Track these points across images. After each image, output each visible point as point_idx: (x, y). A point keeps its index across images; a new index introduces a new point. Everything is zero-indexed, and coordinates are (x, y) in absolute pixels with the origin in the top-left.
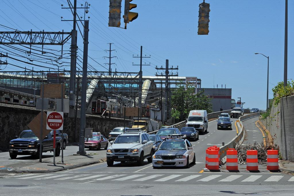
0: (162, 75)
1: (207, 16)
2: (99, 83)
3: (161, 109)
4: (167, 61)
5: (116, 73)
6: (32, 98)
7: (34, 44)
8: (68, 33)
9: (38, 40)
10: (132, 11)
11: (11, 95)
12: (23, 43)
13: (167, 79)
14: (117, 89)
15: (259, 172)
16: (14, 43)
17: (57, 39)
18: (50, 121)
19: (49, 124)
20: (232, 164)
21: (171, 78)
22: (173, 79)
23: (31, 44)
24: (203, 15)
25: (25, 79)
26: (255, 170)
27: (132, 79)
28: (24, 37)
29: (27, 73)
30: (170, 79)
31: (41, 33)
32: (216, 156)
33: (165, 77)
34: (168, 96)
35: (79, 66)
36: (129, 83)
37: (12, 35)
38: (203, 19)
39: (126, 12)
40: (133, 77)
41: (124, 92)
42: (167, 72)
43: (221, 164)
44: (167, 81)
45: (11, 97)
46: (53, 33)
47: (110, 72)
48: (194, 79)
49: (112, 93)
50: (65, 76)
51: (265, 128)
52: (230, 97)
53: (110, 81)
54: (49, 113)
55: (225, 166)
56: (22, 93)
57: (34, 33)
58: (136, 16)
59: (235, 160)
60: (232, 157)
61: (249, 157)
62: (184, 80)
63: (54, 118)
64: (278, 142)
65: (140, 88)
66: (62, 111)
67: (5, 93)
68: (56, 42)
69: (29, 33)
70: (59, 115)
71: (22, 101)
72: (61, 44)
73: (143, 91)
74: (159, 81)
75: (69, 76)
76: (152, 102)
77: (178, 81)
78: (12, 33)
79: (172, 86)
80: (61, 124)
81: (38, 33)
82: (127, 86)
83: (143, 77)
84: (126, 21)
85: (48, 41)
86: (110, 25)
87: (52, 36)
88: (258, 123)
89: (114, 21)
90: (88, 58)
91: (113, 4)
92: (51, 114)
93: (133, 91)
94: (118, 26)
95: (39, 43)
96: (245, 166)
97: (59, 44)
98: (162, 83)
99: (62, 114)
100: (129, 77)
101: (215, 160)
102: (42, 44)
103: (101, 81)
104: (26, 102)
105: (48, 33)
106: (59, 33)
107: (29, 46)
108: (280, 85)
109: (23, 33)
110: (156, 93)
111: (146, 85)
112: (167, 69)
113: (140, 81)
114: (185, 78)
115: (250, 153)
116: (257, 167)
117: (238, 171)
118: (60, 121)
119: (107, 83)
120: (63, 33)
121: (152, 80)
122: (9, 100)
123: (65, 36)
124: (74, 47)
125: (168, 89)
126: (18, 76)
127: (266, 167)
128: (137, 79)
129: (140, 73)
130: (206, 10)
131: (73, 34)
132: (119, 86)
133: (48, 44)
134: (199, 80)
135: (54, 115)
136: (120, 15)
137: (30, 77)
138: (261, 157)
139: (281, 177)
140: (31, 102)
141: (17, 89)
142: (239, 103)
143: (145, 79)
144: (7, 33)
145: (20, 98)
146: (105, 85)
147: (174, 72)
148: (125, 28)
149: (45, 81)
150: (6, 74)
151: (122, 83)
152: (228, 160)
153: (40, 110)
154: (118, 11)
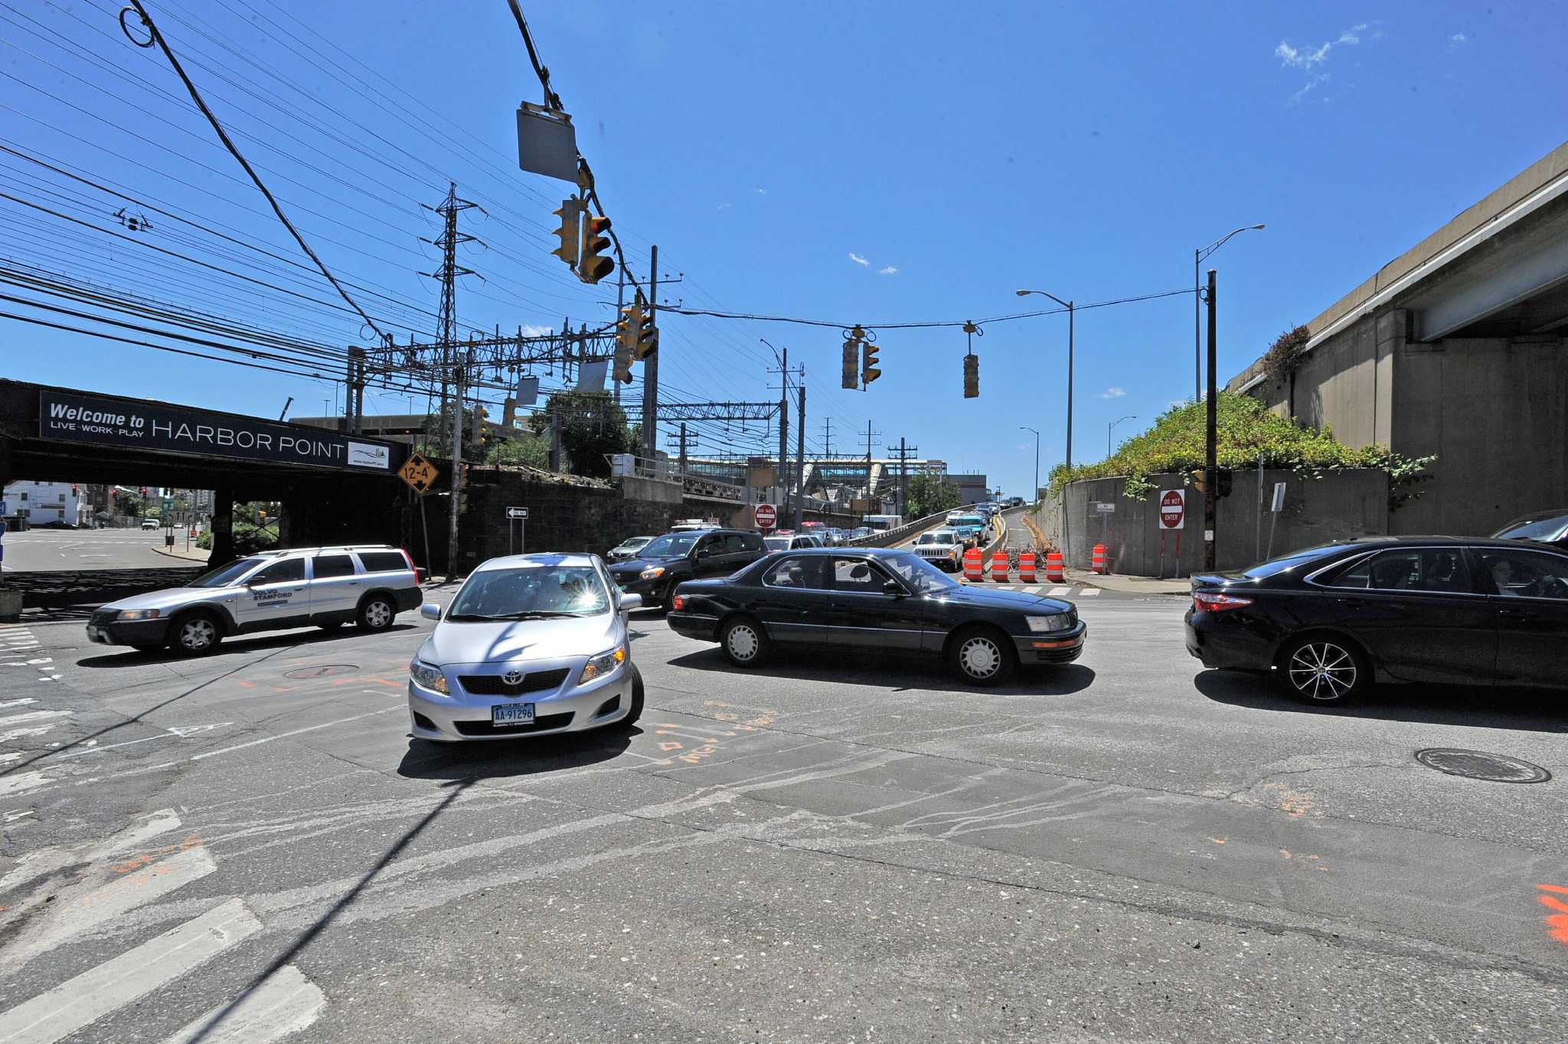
0: (896, 458)
1: (976, 372)
2: (814, 469)
3: (895, 502)
4: (903, 439)
5: (836, 455)
6: (730, 489)
7: (733, 418)
8: (776, 404)
9: (738, 414)
10: (874, 367)
11: (703, 485)
12: (718, 418)
13: (903, 464)
14: (838, 476)
15: (1036, 582)
16: (708, 418)
17: (762, 412)
18: (759, 516)
19: (758, 520)
20: (1000, 573)
21: (908, 461)
22: (910, 464)
23: (729, 419)
24: (970, 370)
25: (721, 465)
26: (1031, 580)
27: (857, 463)
28: (720, 411)
29: (723, 457)
30: (907, 464)
31: (741, 404)
32: (979, 562)
33: (900, 461)
34: (904, 486)
35: (792, 447)
36: (853, 468)
37: (705, 408)
38: (970, 376)
39: (865, 368)
40: (859, 461)
41: (847, 480)
42: (903, 454)
43: (984, 572)
44: (902, 466)
45: (704, 487)
46: (757, 404)
47: (828, 455)
48: (939, 462)
49: (831, 481)
50: (772, 460)
51: (1034, 526)
52: (984, 486)
53: (828, 466)
54: (758, 506)
55: (990, 575)
56: (717, 483)
57: (732, 404)
58: (877, 374)
59: (1004, 568)
60: (1000, 563)
61: (1023, 563)
62: (925, 464)
63: (765, 513)
64: (1059, 544)
65: (868, 475)
66: (774, 503)
67: (695, 482)
68: (761, 416)
69: (725, 405)
70: (771, 508)
71: (717, 493)
72: (767, 418)
73: (872, 478)
74: (891, 466)
75: (777, 460)
76: (883, 493)
77: (917, 466)
78: (705, 405)
79: (909, 472)
80: (773, 520)
81: (737, 405)
82: (851, 472)
83: (872, 461)
84: (865, 382)
85: (751, 415)
86: (844, 386)
87: (756, 408)
88: (1025, 520)
89: (849, 381)
90: (805, 438)
91: (847, 359)
92: (761, 508)
93: (859, 479)
94: (855, 387)
95: (738, 418)
96: (1018, 575)
97: (765, 418)
98: (896, 468)
99: (774, 507)
100: (854, 461)
101: (976, 567)
102: (743, 418)
103: (816, 466)
104: (721, 494)
105: (750, 405)
106: (764, 405)
107: (726, 421)
108: (1060, 469)
109: (719, 405)
110: (888, 482)
111: (875, 471)
112: (903, 449)
113: (868, 466)
114: (926, 461)
115: (1024, 558)
116: (1034, 576)
117: (1008, 582)
118: (773, 516)
119: (824, 468)
120: (769, 404)
121: (883, 465)
122: (700, 491)
123: (772, 408)
124: (784, 423)
125: (904, 476)
126: (712, 461)
127: (1046, 576)
128: (864, 463)
129: (869, 456)
130: (974, 364)
131: (783, 405)
132: (840, 472)
133: (750, 419)
134: (944, 464)
135: (765, 509)
136: (857, 373)
137: (727, 462)
138: (1038, 565)
139: (1068, 589)
140: (729, 493)
141: (710, 477)
142: (998, 493)
143: (874, 463)
144: (698, 405)
145: (714, 488)
146: (822, 471)
147: (913, 453)
148: (865, 390)
149: (745, 467)
150: (696, 459)
151: (843, 468)
152: (994, 567)
153: (743, 503)
154: (853, 366)
